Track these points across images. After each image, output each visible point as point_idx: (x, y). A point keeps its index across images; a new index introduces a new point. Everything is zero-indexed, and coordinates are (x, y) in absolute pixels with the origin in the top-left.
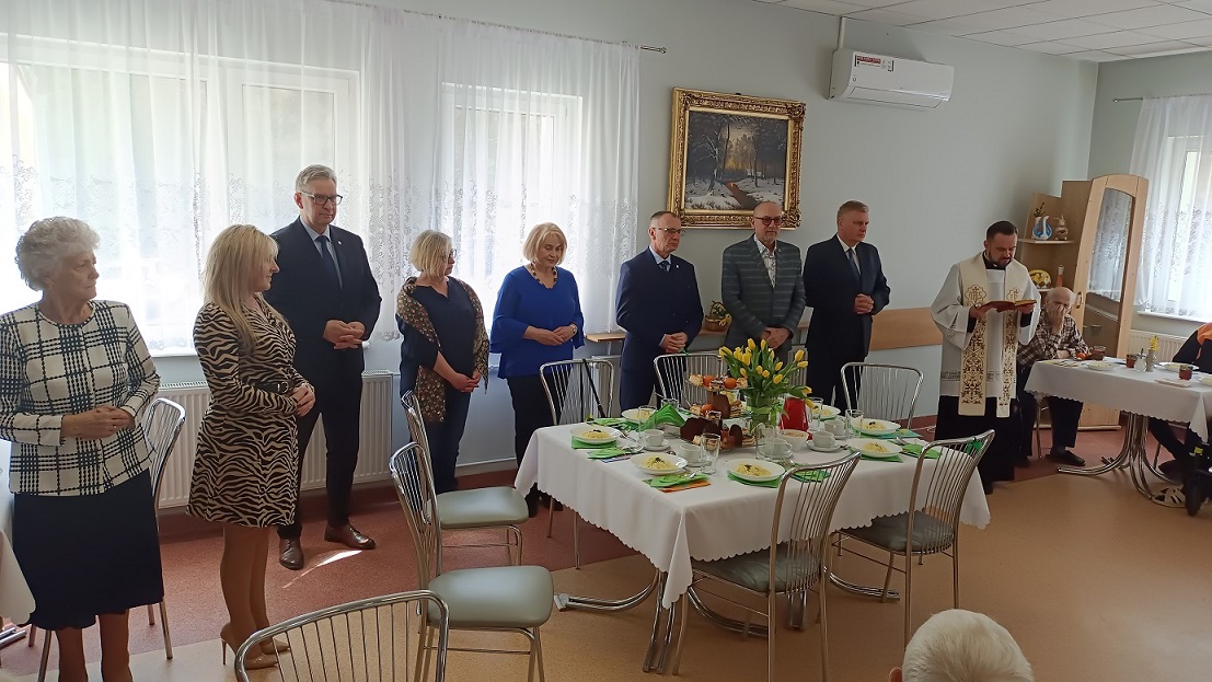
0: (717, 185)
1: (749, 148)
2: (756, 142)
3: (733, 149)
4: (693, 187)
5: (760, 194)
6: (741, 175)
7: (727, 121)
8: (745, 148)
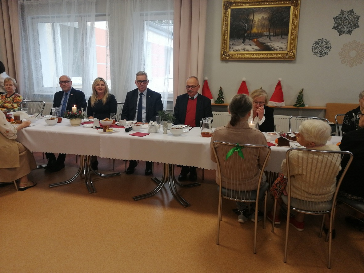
0: (247, 41)
1: (266, 23)
2: (270, 19)
3: (256, 23)
4: (233, 42)
5: (273, 43)
6: (261, 35)
7: (253, 11)
8: (263, 22)
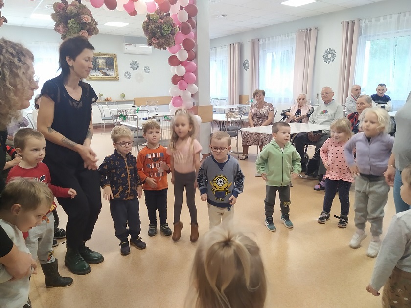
0: (97, 71)
1: (105, 64)
2: (106, 62)
3: (100, 64)
6: (104, 69)
7: (98, 58)
8: (103, 63)
